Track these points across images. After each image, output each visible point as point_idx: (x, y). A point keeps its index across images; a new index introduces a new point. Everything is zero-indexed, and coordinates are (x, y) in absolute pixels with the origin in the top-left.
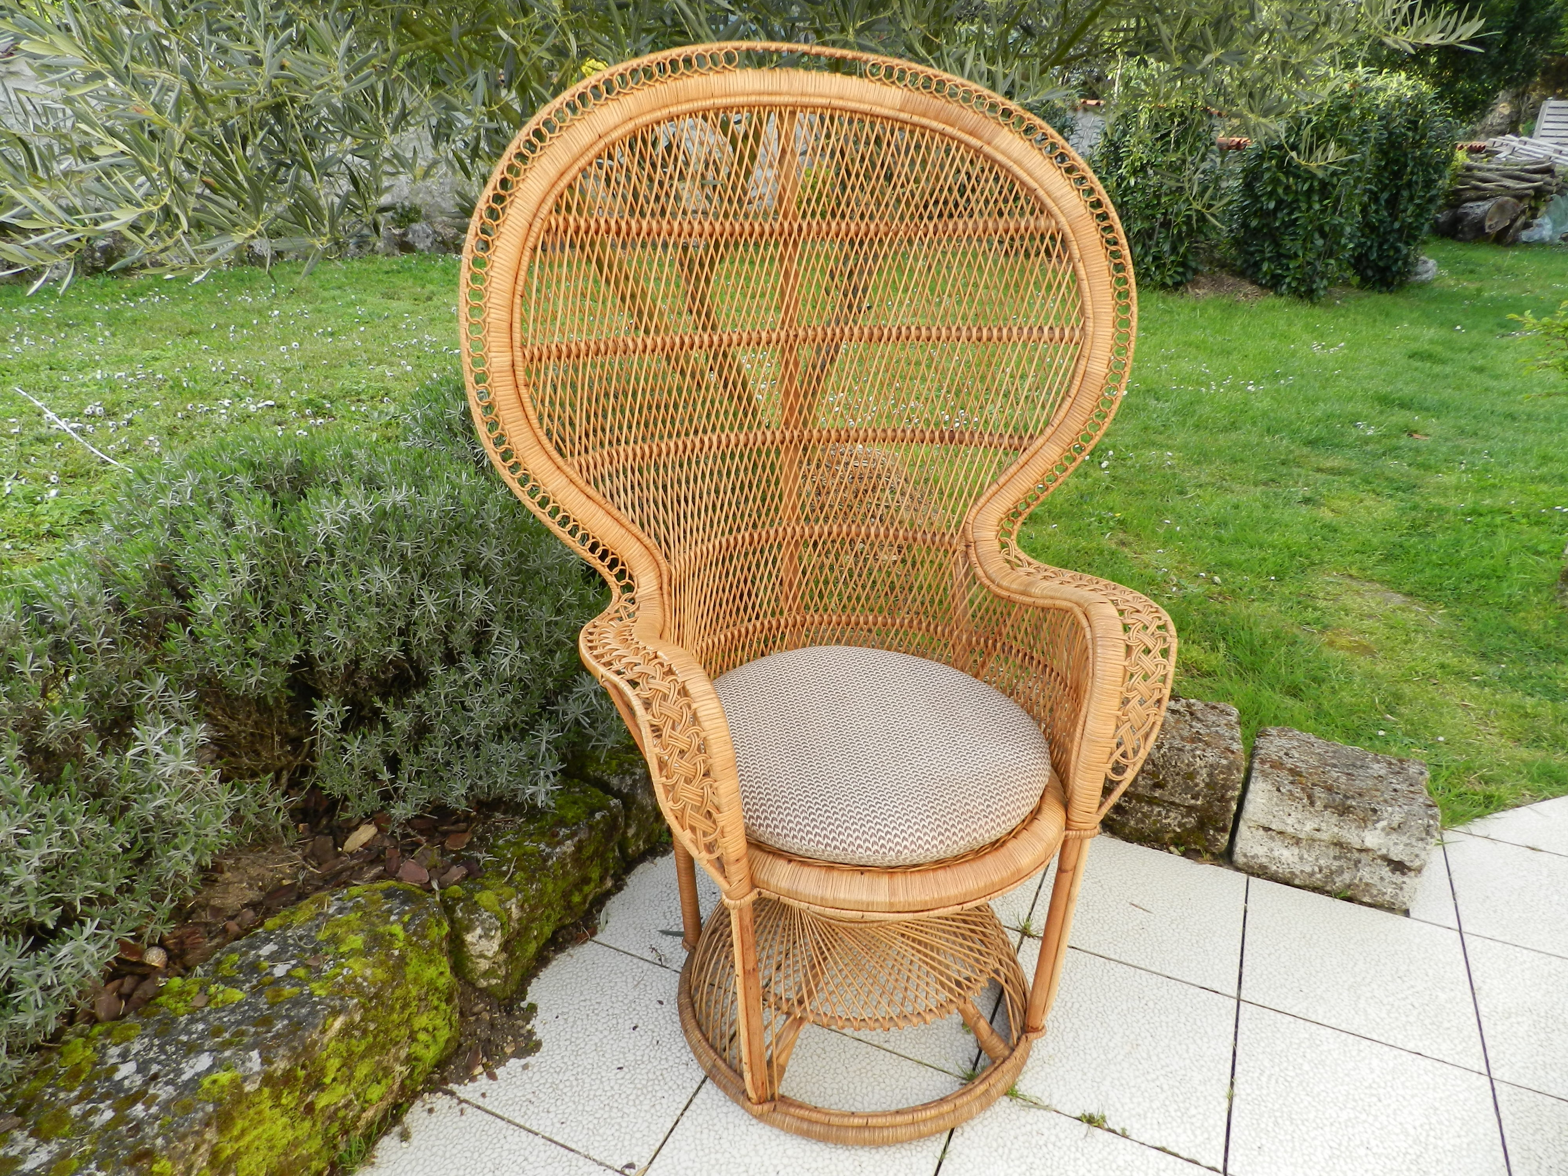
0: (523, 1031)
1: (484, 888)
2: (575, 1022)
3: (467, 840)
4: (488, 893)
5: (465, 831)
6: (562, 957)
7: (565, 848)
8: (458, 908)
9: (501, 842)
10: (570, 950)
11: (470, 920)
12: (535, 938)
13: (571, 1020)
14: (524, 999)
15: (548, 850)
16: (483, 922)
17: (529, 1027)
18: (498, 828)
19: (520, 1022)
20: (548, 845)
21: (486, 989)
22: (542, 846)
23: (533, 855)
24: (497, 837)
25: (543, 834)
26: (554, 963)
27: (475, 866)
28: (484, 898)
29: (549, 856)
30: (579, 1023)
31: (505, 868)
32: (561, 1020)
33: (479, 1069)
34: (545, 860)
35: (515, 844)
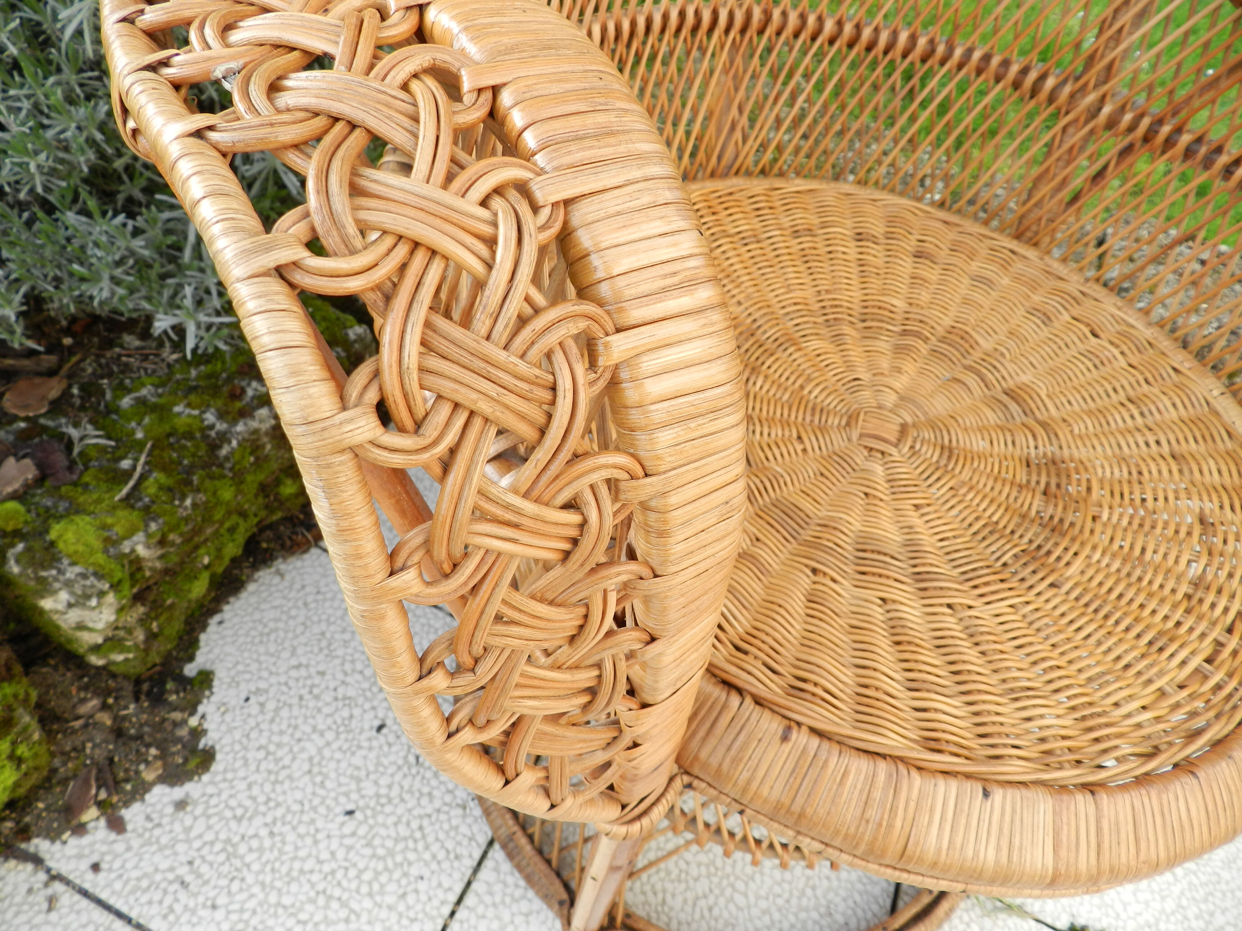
0: (183, 732)
1: (76, 510)
2: (277, 710)
3: (54, 393)
4: (83, 522)
5: (52, 373)
6: (264, 575)
7: (254, 424)
8: (11, 553)
9: (126, 402)
10: (280, 564)
11: (42, 581)
12: (207, 567)
13: (271, 706)
14: (191, 658)
15: (221, 426)
16: (68, 584)
17: (193, 722)
18: (126, 368)
19: (177, 716)
20: (221, 416)
21: (104, 668)
22: (210, 417)
23: (189, 435)
24: (122, 389)
25: (215, 391)
26: (251, 587)
27: (60, 460)
28: (70, 536)
29: (224, 437)
30: (285, 713)
31: (126, 464)
32: (254, 709)
33: (91, 814)
34: (214, 447)
35: (154, 408)
